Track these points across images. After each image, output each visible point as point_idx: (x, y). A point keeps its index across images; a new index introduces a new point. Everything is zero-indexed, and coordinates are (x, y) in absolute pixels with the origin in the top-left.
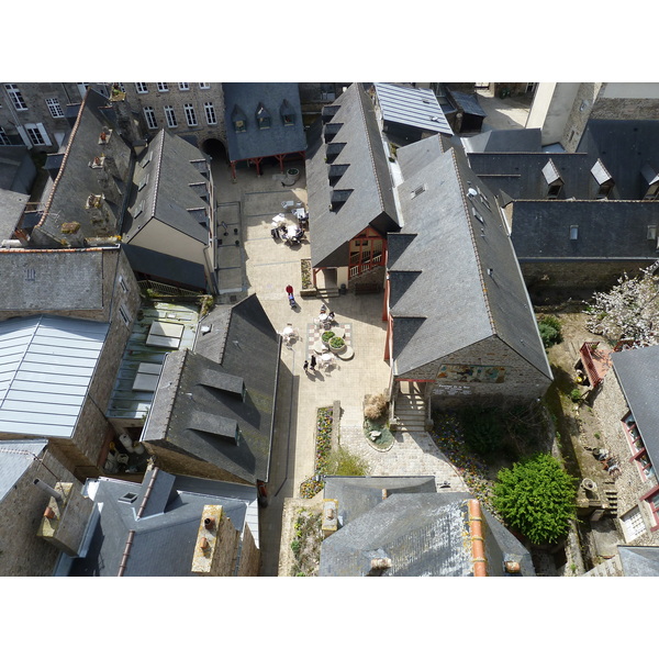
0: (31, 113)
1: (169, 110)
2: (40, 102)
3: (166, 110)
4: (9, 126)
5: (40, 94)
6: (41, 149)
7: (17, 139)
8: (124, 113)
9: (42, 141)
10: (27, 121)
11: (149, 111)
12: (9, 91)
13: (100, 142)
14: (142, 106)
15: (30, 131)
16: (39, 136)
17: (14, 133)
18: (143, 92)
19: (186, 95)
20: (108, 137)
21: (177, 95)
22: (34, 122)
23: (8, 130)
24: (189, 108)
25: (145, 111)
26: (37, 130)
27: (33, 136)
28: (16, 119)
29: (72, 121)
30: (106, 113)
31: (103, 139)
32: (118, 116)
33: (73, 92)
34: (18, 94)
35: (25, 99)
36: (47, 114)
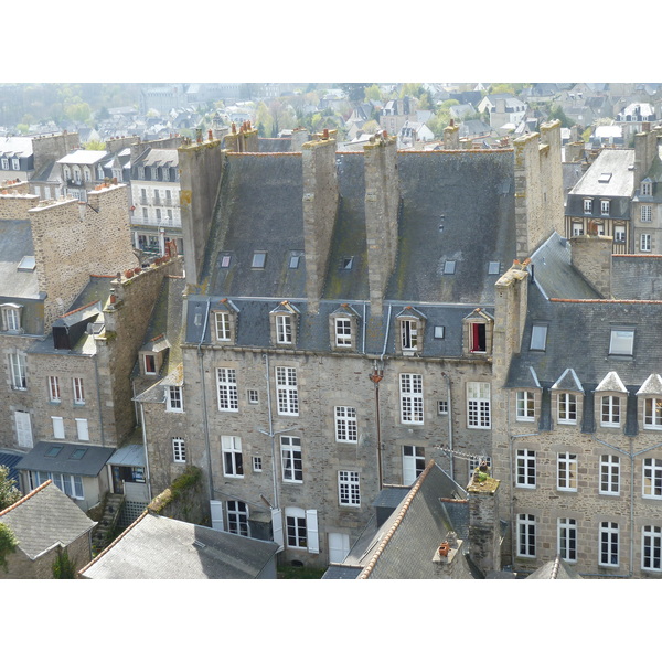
0: (306, 490)
1: (568, 526)
2: (328, 474)
3: (560, 526)
4: (260, 506)
5: (333, 461)
6: (297, 557)
7: (264, 530)
8: (486, 516)
9: (304, 543)
10: (293, 502)
11: (527, 522)
12: (285, 448)
13: (437, 558)
14: (516, 511)
15: (291, 521)
16: (303, 533)
17: (263, 519)
18: (526, 485)
19: (609, 504)
20: (453, 552)
21: (592, 501)
22: (304, 507)
23: (254, 512)
24: (610, 530)
25: (519, 522)
26: (302, 522)
27: (292, 531)
28: (276, 496)
29: (383, 515)
30: (451, 511)
31: (444, 554)
32: (472, 520)
33: (391, 466)
34: (297, 455)
35: (306, 464)
36: (330, 497)
